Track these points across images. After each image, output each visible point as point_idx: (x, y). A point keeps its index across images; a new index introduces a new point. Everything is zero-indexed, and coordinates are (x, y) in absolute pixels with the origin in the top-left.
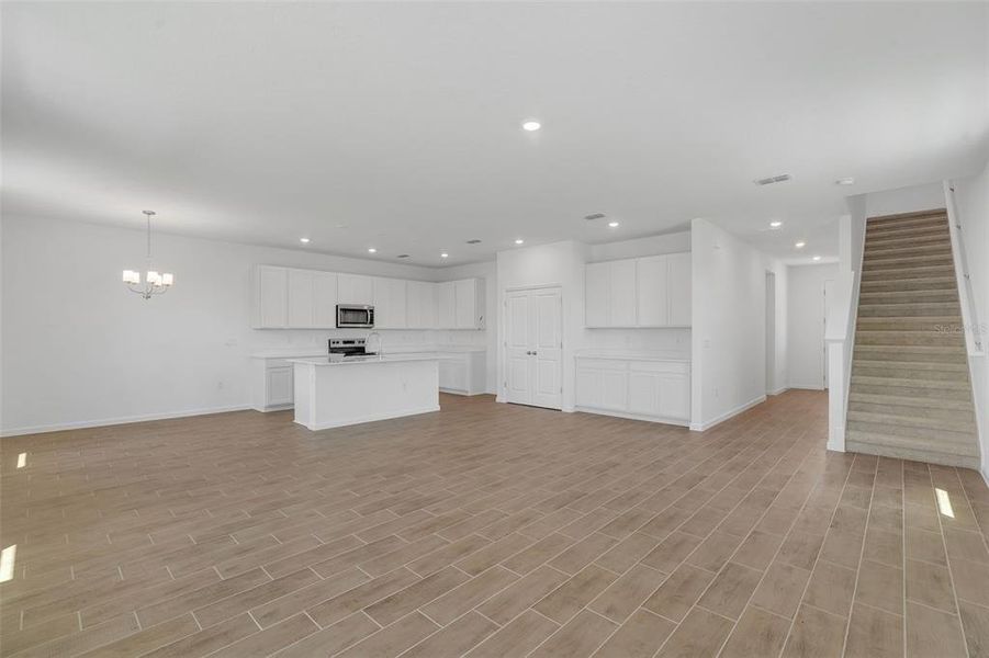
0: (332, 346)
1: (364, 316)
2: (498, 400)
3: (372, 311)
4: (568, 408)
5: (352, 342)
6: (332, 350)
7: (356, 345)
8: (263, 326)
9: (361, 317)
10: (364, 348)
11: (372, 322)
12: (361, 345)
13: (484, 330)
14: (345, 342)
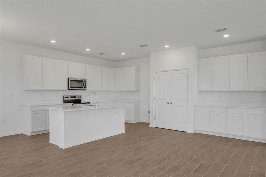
0: (65, 99)
1: (82, 84)
2: (150, 126)
3: (85, 81)
4: (191, 131)
5: (75, 97)
6: (65, 101)
7: (77, 98)
8: (28, 89)
9: (80, 84)
10: (81, 100)
11: (85, 87)
12: (79, 99)
13: (140, 91)
14: (72, 97)
